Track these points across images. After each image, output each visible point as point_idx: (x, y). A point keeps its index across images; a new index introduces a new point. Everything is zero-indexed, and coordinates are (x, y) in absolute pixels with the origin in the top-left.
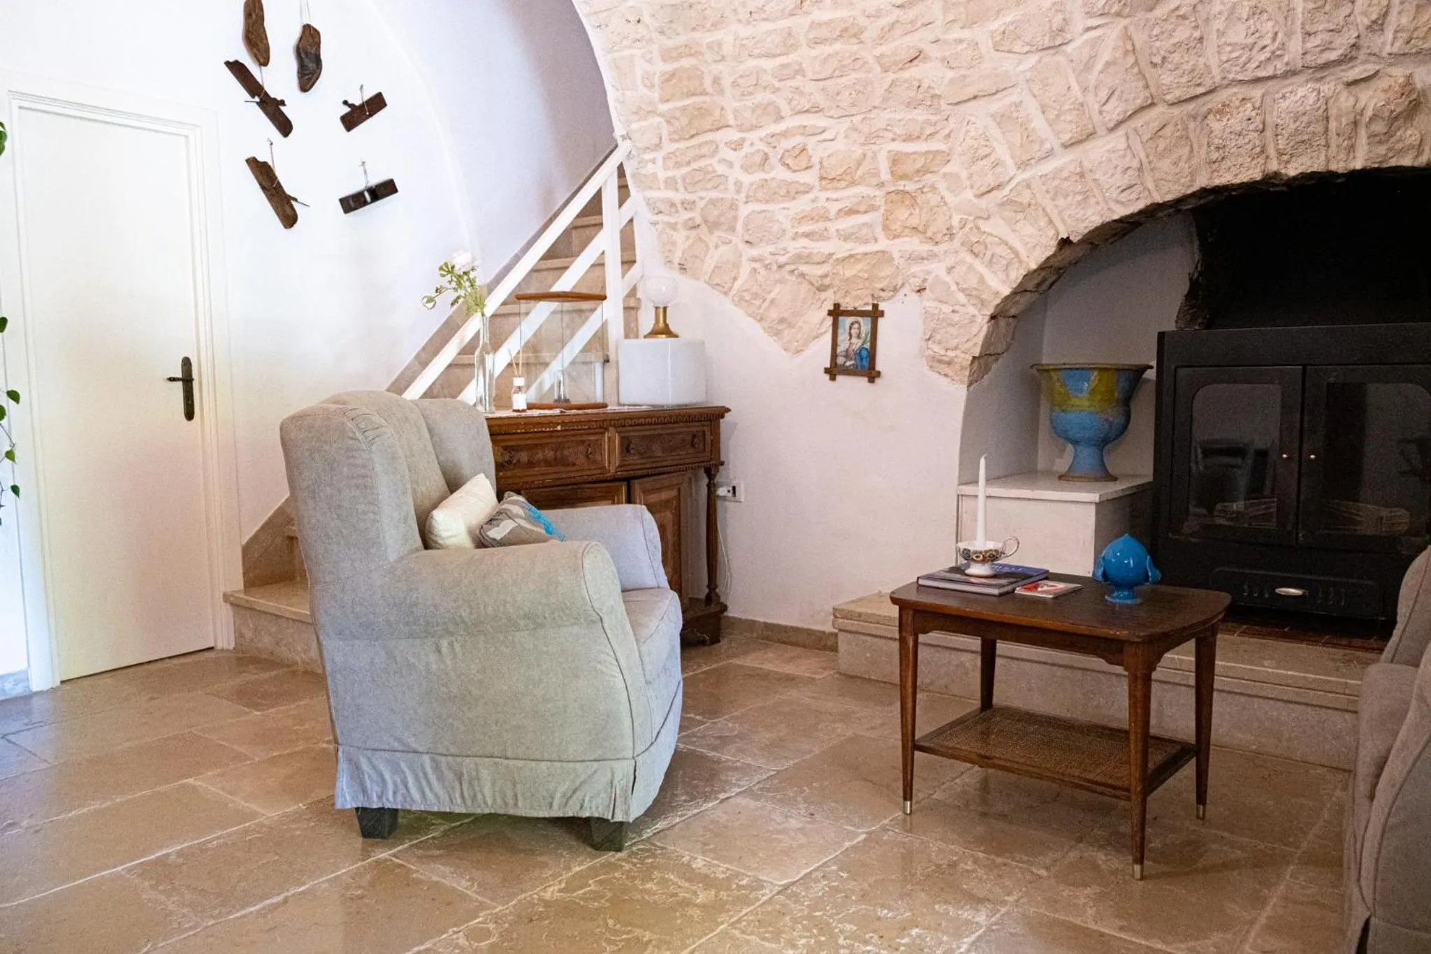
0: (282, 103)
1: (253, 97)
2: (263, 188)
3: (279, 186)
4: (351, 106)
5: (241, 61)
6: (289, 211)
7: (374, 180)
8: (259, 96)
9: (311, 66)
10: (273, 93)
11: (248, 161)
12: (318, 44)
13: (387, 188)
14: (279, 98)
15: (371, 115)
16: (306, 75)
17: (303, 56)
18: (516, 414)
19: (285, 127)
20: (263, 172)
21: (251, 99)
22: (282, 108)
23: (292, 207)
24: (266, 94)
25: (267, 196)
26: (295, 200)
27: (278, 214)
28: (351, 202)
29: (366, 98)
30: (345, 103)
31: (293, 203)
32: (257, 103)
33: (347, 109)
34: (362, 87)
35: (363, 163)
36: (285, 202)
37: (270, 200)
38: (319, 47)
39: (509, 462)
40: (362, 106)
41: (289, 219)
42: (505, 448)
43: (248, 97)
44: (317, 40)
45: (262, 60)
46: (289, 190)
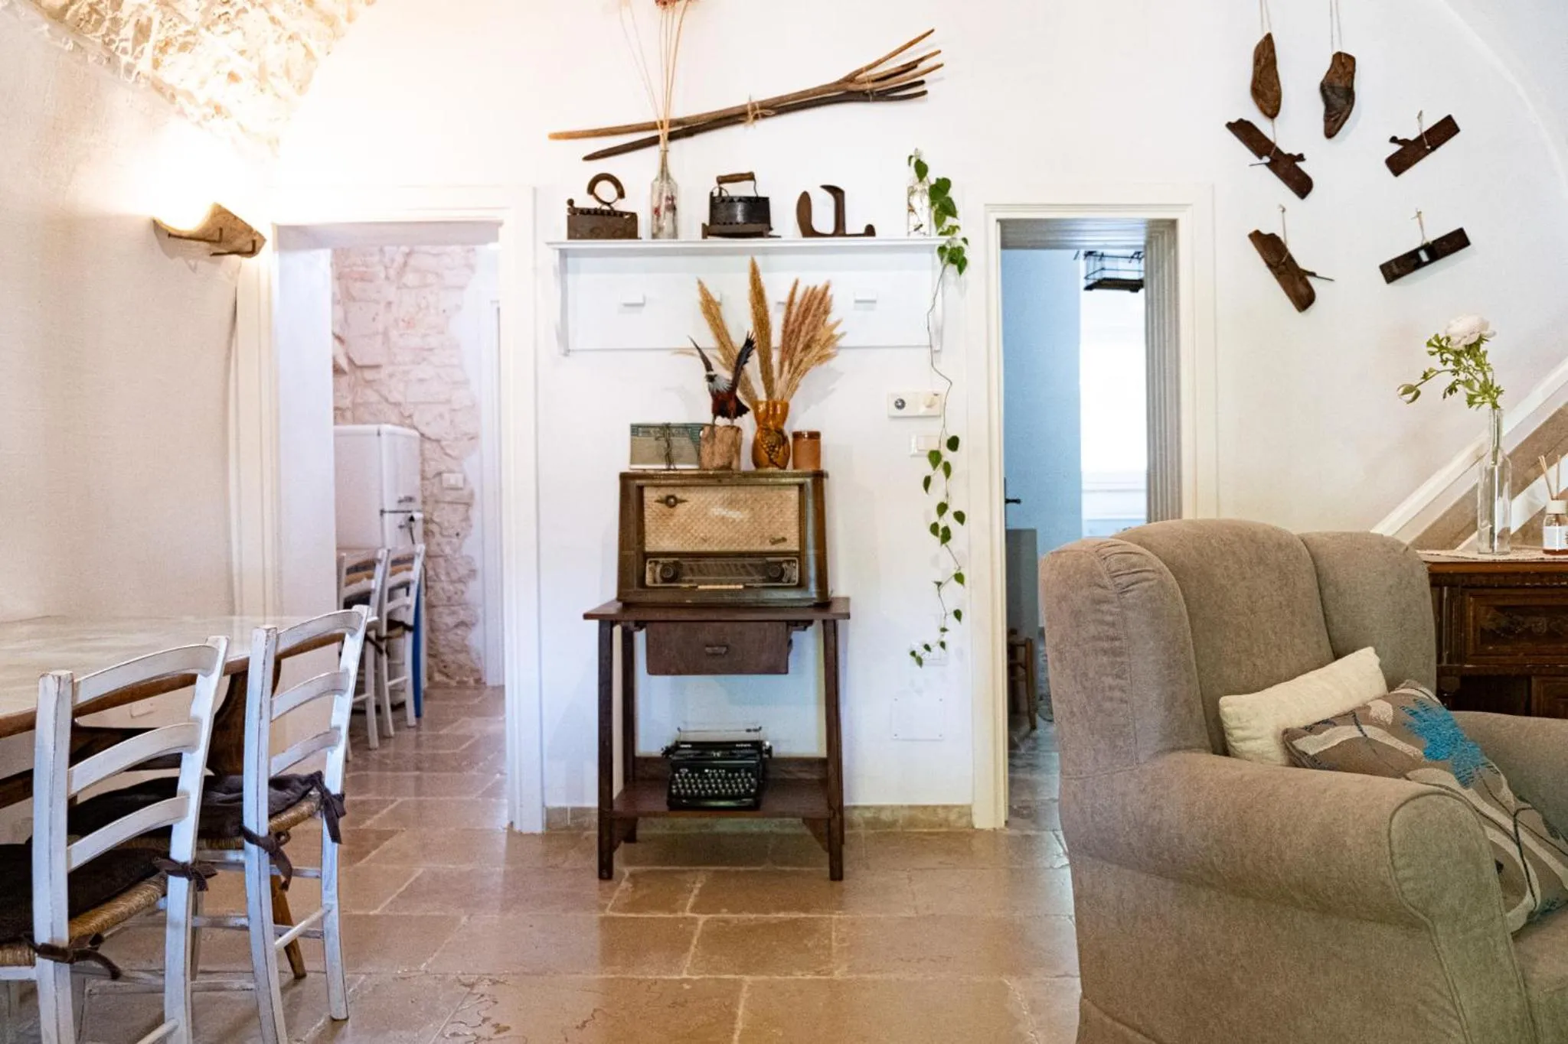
0: (1301, 158)
1: (1260, 156)
2: (1270, 266)
3: (1291, 259)
4: (1404, 142)
5: (1246, 118)
6: (1302, 290)
7: (1435, 232)
8: (1268, 154)
9: (1340, 103)
10: (1287, 147)
11: (1251, 236)
12: (1351, 75)
13: (1457, 241)
14: (1296, 153)
15: (1433, 149)
16: (1332, 117)
17: (1329, 93)
18: (1549, 557)
19: (1302, 186)
20: (1271, 247)
21: (1258, 161)
22: (1299, 164)
23: (1308, 286)
24: (1278, 150)
25: (1274, 273)
26: (1313, 274)
27: (1289, 295)
28: (1394, 267)
29: (1425, 129)
30: (1394, 140)
31: (1311, 280)
32: (1267, 164)
33: (1397, 148)
34: (1421, 114)
35: (1419, 213)
36: (1297, 279)
37: (1278, 278)
38: (1353, 77)
39: (1508, 631)
40: (1420, 139)
41: (1304, 299)
42: (1501, 609)
43: (1254, 159)
44: (1349, 69)
45: (1269, 111)
46: (1303, 263)
